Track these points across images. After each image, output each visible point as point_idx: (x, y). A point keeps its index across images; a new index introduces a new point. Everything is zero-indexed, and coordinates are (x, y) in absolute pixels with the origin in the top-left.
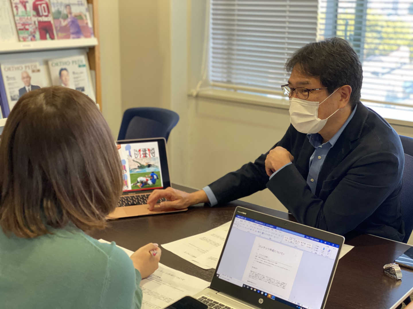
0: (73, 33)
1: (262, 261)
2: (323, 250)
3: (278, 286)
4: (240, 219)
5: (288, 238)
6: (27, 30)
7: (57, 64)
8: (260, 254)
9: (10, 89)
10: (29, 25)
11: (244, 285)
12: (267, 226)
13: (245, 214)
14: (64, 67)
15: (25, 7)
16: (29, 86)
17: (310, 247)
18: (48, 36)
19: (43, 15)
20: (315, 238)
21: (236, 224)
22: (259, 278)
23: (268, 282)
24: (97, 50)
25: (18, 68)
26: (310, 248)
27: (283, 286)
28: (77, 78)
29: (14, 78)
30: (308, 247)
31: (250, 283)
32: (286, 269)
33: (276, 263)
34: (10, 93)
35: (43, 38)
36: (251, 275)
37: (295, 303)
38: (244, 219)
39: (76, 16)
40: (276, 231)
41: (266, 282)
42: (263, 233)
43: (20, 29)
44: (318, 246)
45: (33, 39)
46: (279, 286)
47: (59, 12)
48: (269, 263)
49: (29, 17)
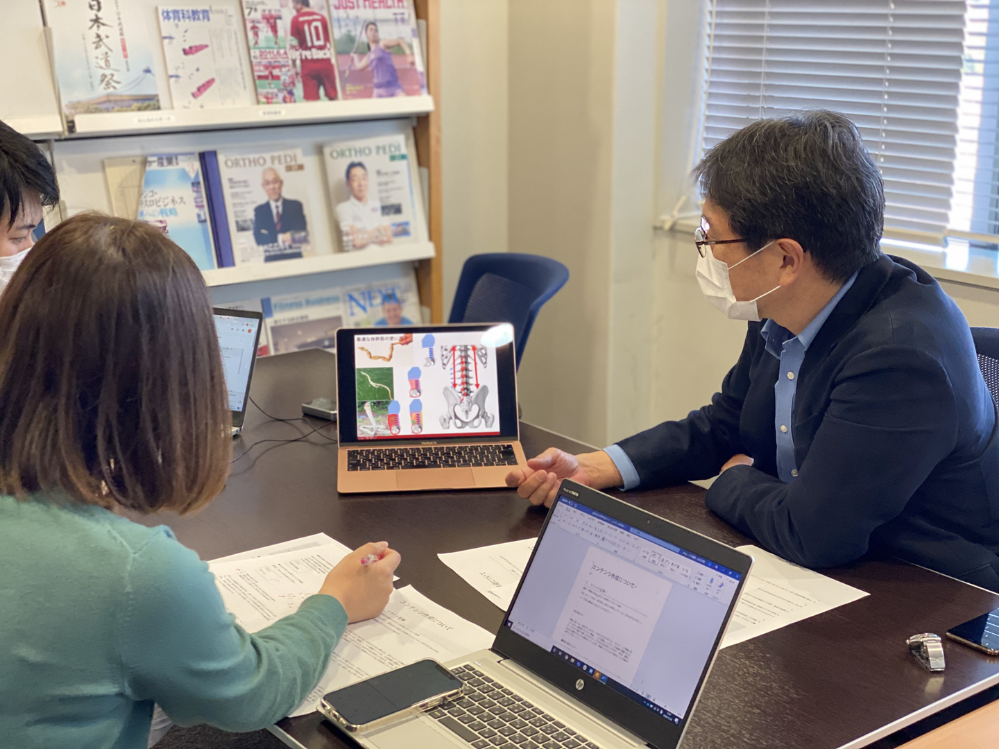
0: (379, 86)
1: (593, 599)
2: (709, 584)
3: (616, 656)
4: (566, 506)
5: (648, 553)
6: (278, 78)
7: (342, 154)
8: (592, 585)
9: (234, 205)
10: (280, 67)
11: (554, 647)
12: (614, 524)
13: (577, 495)
14: (356, 160)
15: (274, 29)
16: (277, 201)
17: (687, 574)
18: (322, 91)
19: (313, 46)
20: (698, 556)
21: (557, 516)
22: (584, 636)
23: (598, 644)
24: (433, 120)
25: (256, 162)
26: (686, 576)
27: (625, 656)
28: (386, 184)
29: (245, 183)
30: (682, 574)
31: (565, 644)
32: (636, 620)
33: (620, 606)
34: (236, 215)
35: (311, 95)
36: (569, 628)
37: (643, 693)
38: (573, 506)
39: (388, 47)
40: (628, 535)
41: (596, 644)
42: (603, 539)
43: (260, 77)
44: (701, 574)
45: (288, 100)
46: (618, 654)
47: (350, 39)
48: (606, 605)
49: (282, 51)
